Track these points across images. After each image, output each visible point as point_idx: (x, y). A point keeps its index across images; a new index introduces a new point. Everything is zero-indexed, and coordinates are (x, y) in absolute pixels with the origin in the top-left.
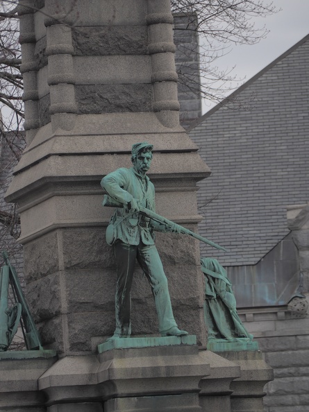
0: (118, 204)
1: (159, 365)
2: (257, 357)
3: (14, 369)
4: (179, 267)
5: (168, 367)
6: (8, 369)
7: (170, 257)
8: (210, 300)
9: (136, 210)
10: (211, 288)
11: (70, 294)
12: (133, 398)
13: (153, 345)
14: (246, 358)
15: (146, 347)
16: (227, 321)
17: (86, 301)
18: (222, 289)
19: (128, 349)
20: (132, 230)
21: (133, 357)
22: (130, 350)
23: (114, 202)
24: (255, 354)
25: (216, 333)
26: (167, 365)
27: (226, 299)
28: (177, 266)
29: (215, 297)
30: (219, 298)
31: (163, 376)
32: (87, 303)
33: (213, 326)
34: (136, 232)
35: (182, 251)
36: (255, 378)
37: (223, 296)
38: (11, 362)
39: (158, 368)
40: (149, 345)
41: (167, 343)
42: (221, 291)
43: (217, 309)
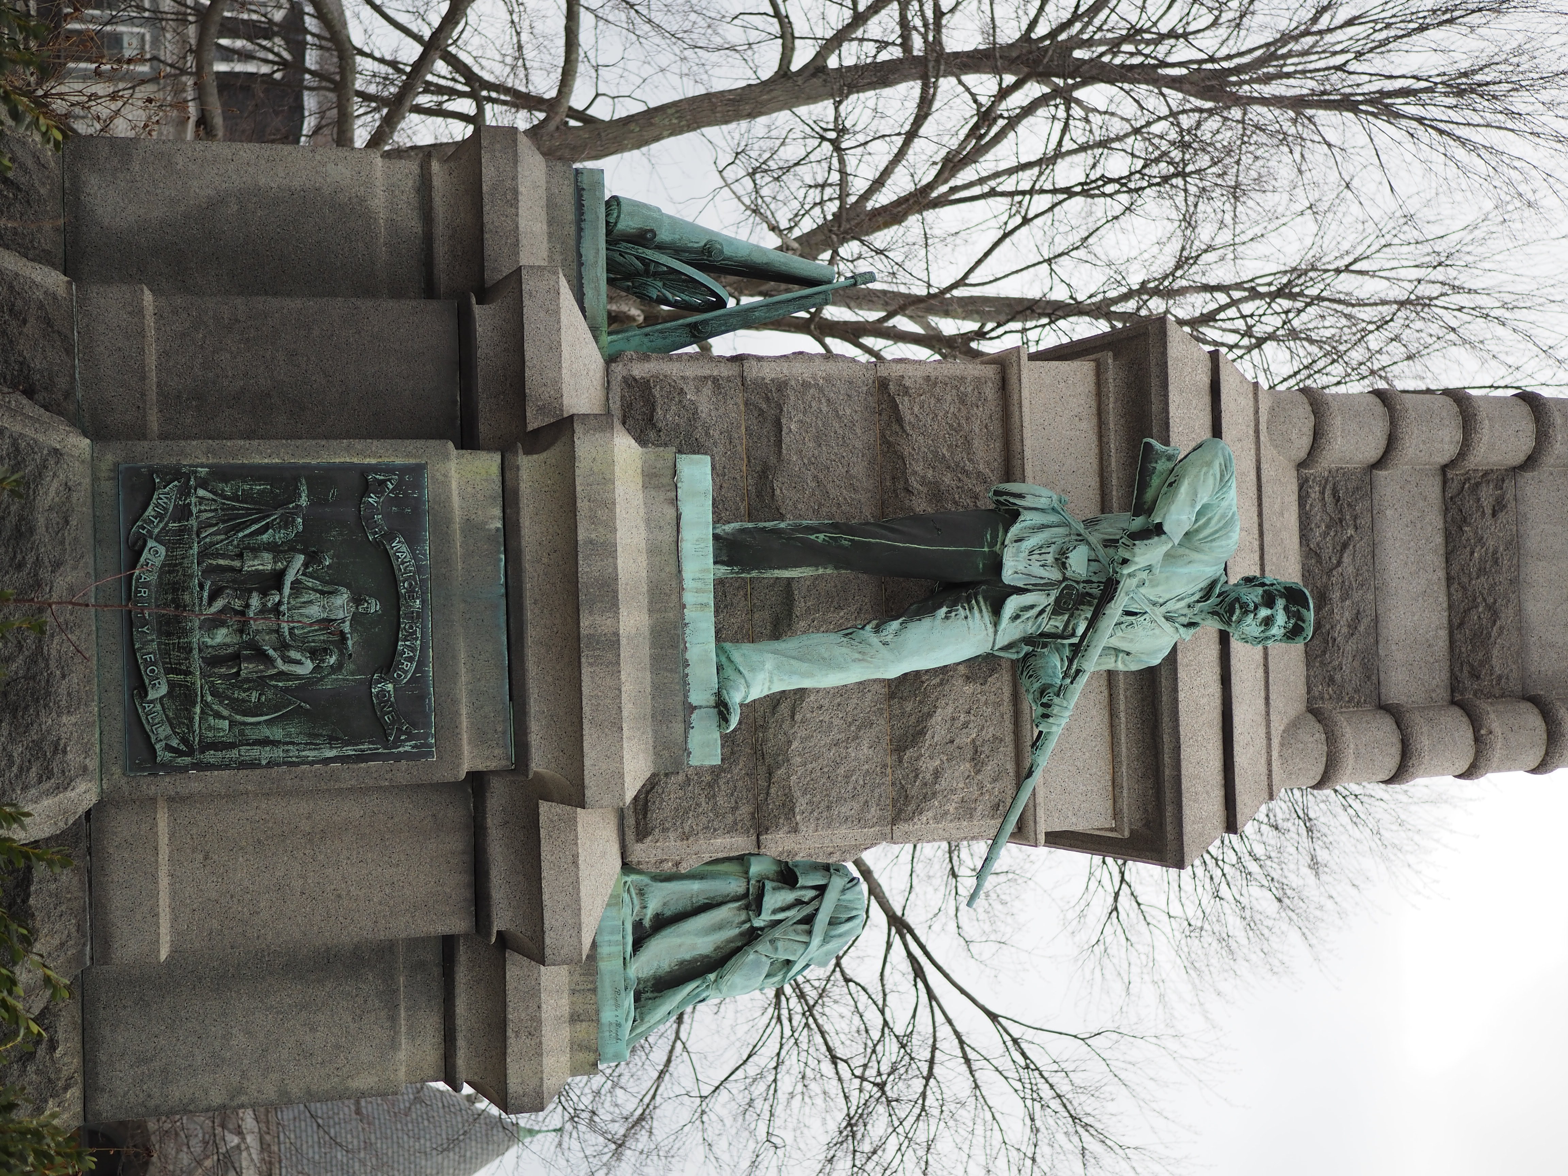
0: (1149, 495)
1: (623, 611)
2: (581, 1056)
3: (550, 223)
4: (885, 766)
5: (613, 642)
6: (551, 205)
7: (922, 733)
8: (747, 907)
9: (1125, 561)
10: (783, 909)
11: (806, 385)
12: (497, 512)
13: (689, 598)
14: (575, 1018)
15: (680, 572)
16: (682, 963)
17: (786, 439)
18: (780, 944)
19: (675, 502)
20: (1050, 558)
21: (648, 521)
22: (670, 512)
23: (1155, 481)
24: (588, 1049)
25: (647, 923)
26: (623, 642)
27: (752, 956)
28: (889, 761)
29: (758, 923)
30: (751, 936)
31: (585, 623)
32: (779, 442)
33: (668, 913)
34: (1042, 572)
35: (937, 774)
36: (514, 1045)
37: (759, 948)
38: (571, 217)
39: (614, 605)
40: (688, 583)
41: (693, 654)
42: (773, 942)
43: (720, 927)
